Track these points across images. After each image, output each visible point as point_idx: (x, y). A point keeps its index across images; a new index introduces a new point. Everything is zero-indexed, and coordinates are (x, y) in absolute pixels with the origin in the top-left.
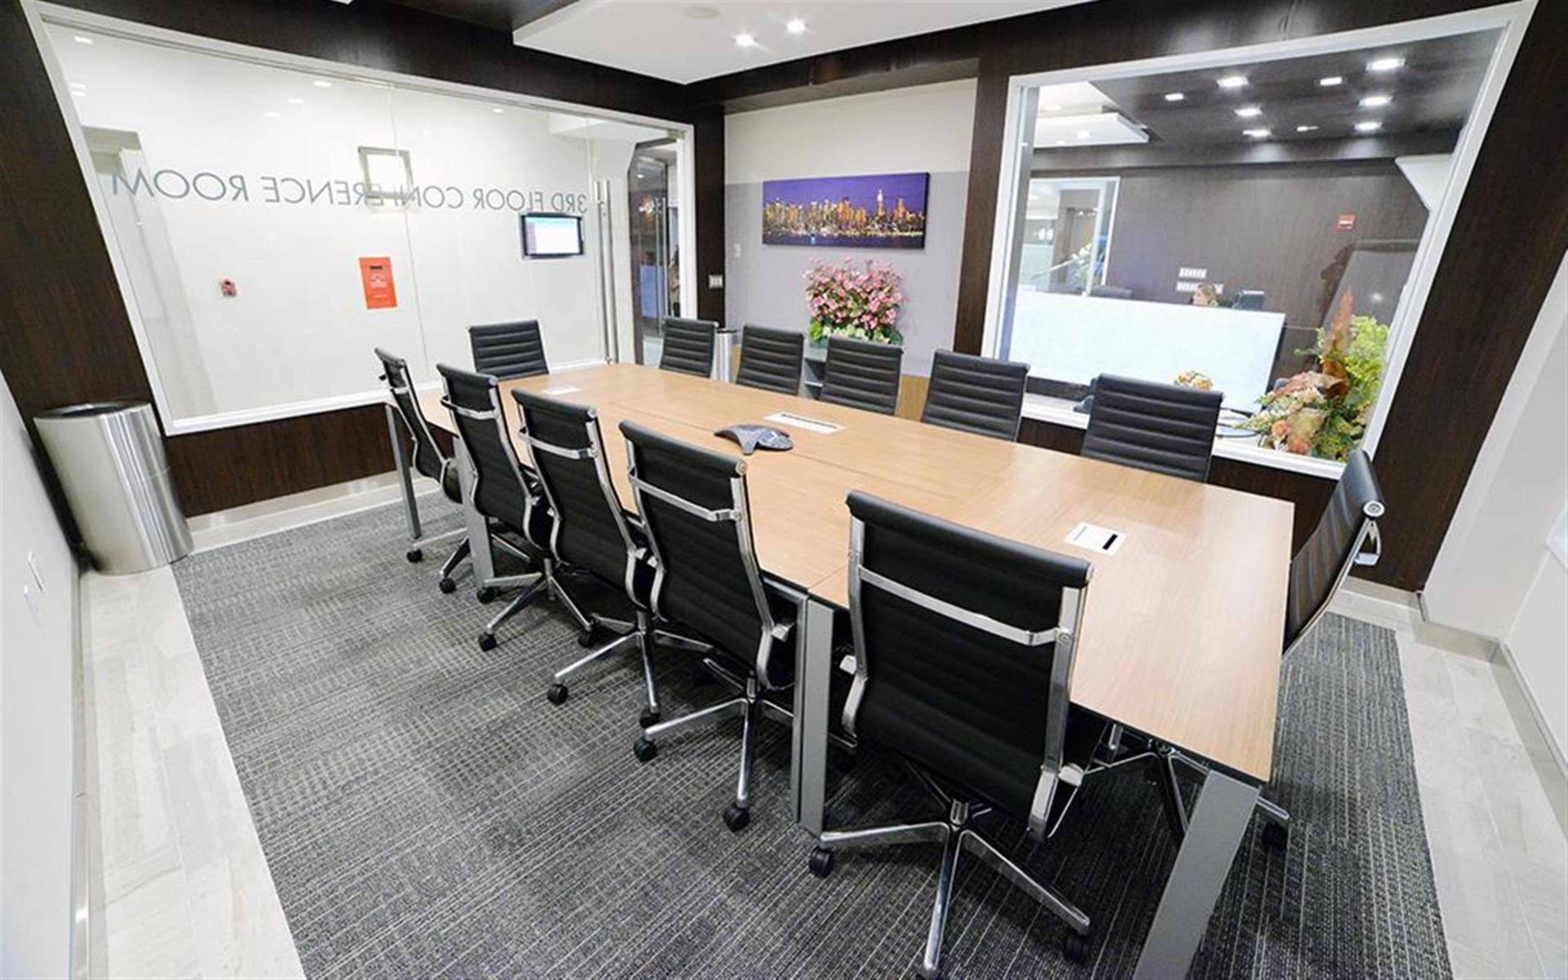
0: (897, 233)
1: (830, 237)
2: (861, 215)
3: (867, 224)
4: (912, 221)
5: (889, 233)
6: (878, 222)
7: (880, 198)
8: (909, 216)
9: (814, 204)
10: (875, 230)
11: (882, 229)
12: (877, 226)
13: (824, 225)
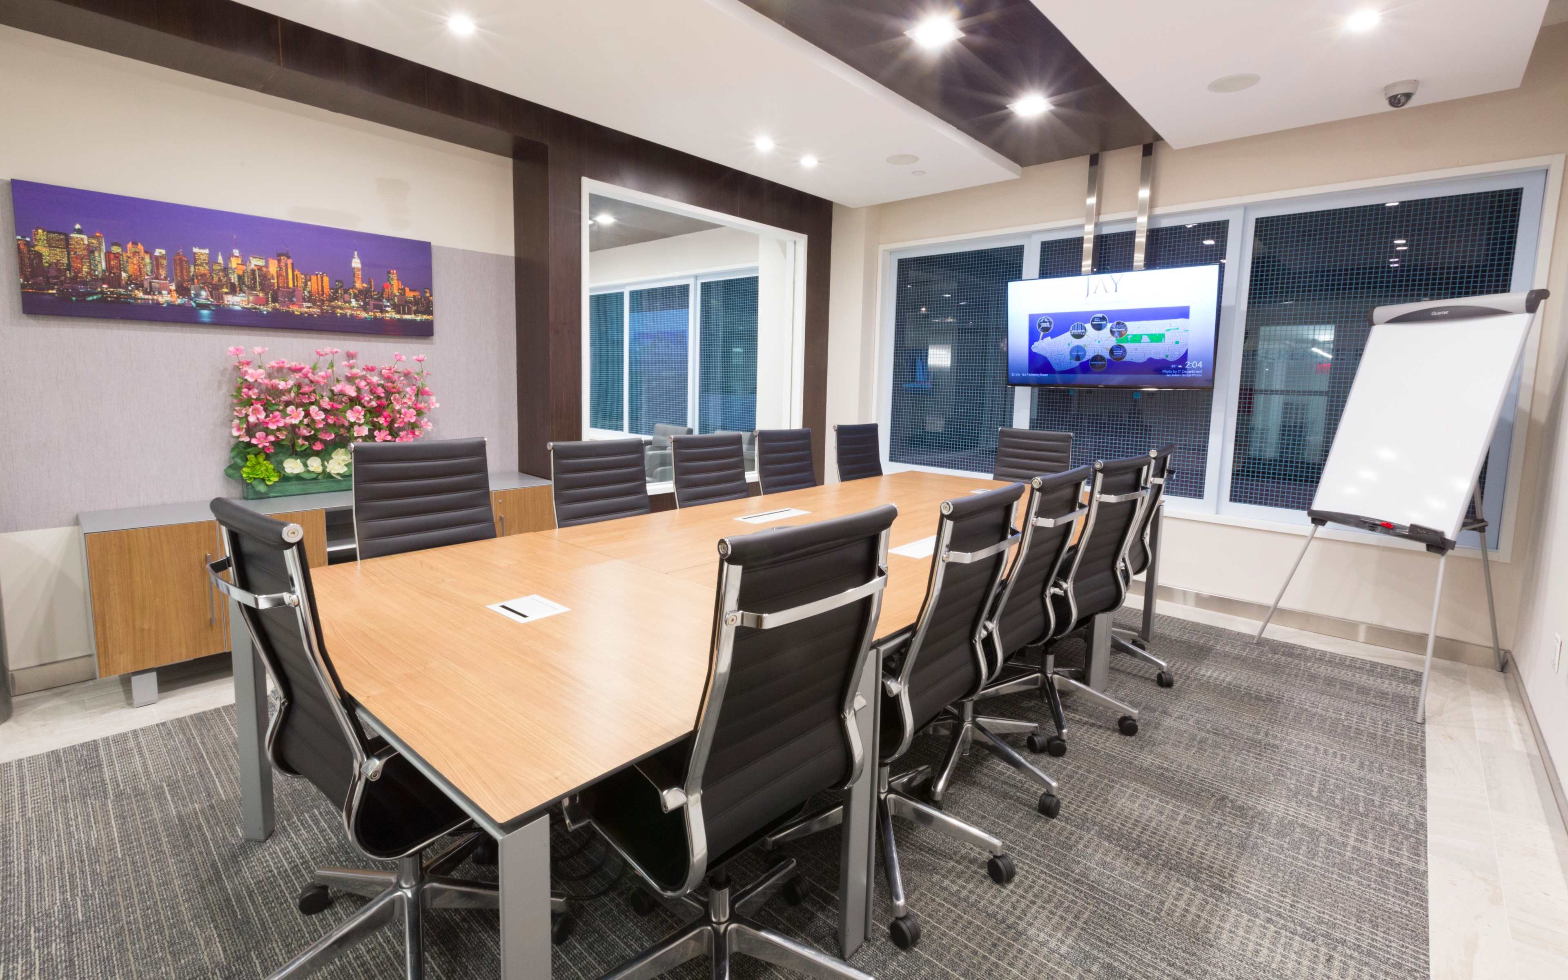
0: (391, 314)
1: (246, 312)
2: (320, 283)
3: (333, 299)
4: (416, 302)
5: (379, 315)
6: (356, 297)
7: (356, 263)
8: (410, 295)
9: (202, 253)
10: (352, 308)
11: (365, 308)
12: (354, 303)
13: (233, 291)
